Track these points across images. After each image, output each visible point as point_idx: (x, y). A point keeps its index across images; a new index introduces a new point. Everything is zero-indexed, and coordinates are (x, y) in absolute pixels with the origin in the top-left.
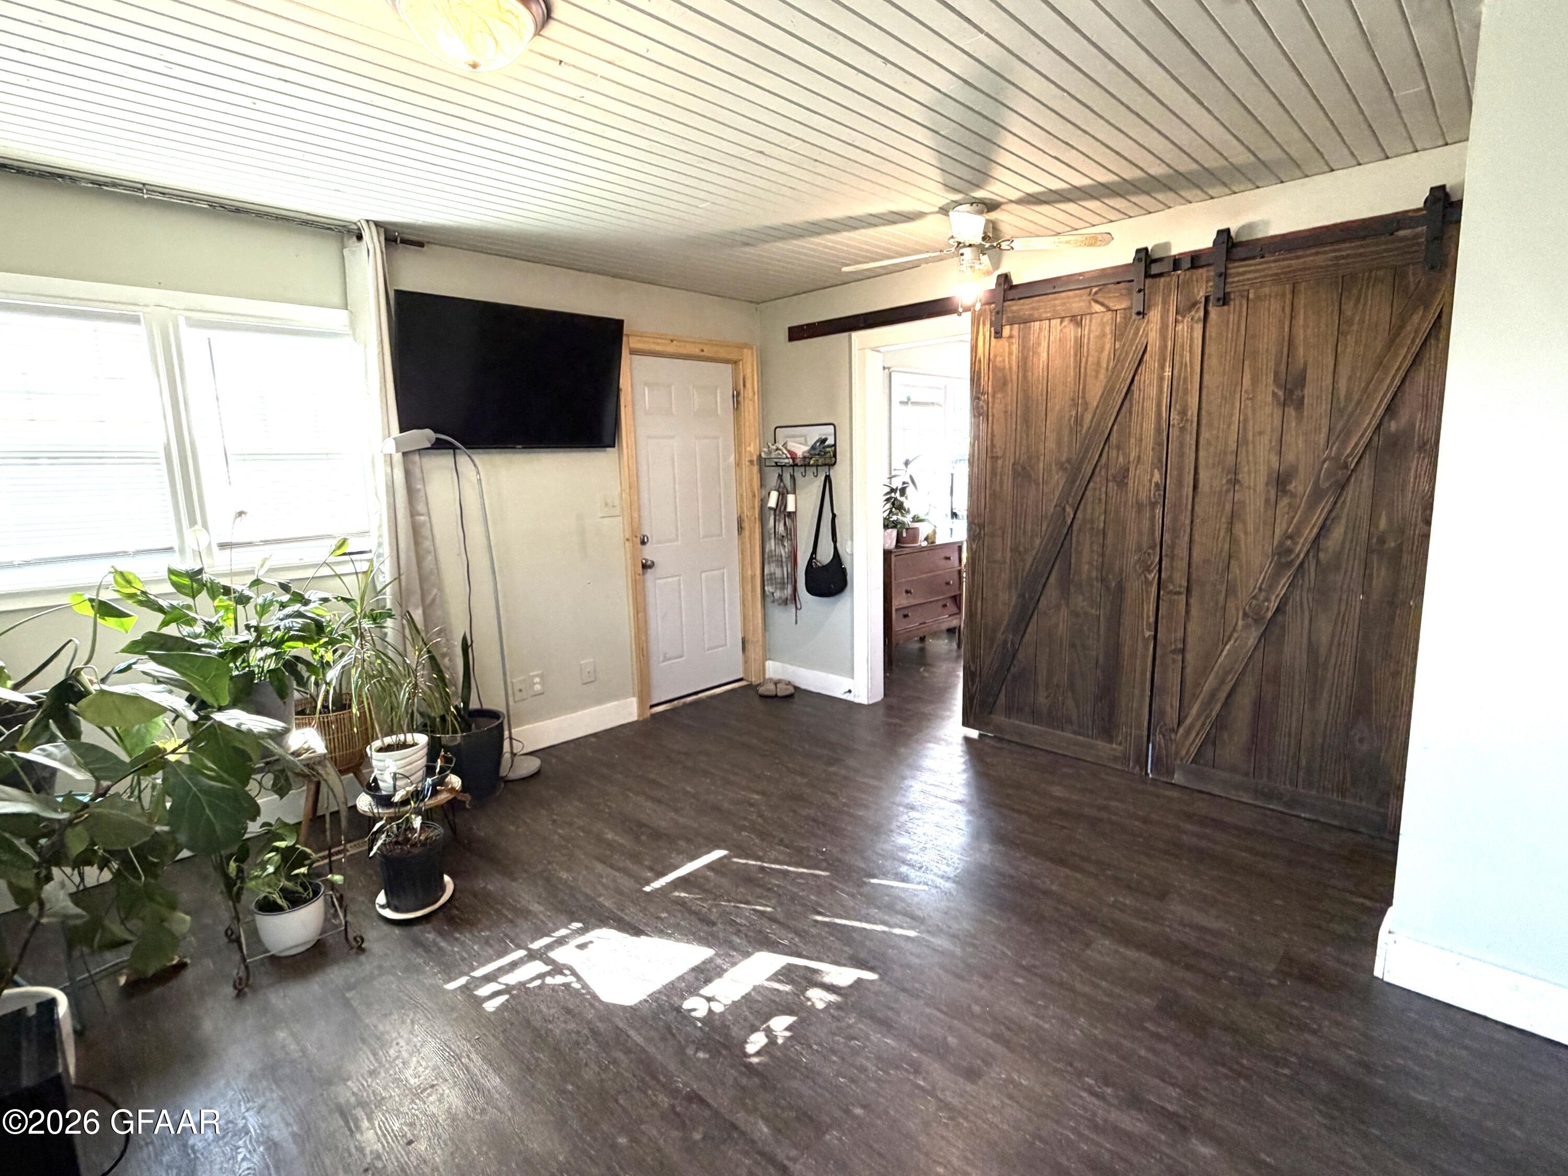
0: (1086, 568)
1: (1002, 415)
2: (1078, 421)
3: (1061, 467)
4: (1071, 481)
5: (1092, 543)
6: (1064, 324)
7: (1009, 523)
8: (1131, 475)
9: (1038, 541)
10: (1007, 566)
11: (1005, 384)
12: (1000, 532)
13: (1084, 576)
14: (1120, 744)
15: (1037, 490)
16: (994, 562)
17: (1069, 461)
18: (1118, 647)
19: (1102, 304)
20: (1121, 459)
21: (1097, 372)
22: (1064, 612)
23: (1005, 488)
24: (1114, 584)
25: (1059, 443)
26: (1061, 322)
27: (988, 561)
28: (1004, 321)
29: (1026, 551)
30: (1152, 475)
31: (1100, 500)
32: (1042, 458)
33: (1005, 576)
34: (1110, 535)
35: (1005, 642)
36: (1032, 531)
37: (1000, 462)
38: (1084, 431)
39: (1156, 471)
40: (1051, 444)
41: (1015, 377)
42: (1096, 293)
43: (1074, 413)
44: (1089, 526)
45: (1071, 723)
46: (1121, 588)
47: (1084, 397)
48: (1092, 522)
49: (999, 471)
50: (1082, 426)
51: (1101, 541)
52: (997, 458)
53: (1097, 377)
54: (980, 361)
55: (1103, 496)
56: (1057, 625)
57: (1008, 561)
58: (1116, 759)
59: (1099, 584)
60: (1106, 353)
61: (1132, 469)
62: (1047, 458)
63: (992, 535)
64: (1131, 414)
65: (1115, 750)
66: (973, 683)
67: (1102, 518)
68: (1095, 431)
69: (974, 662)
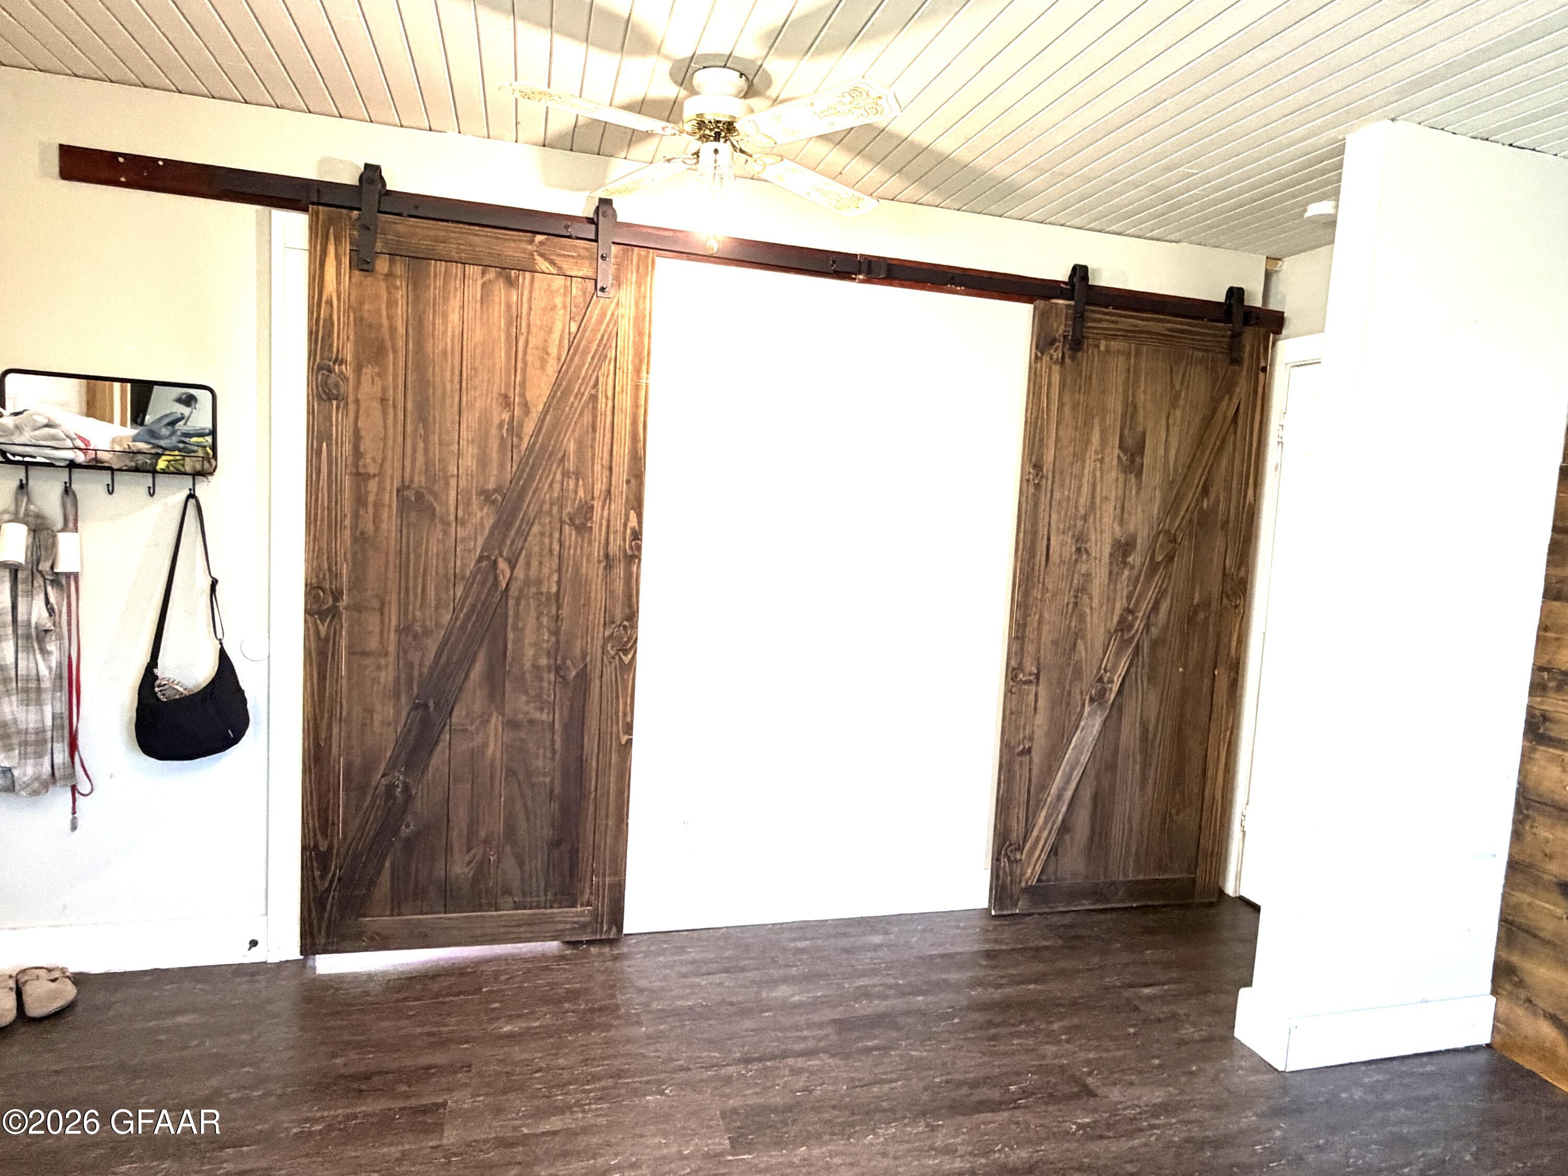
0: (530, 653)
1: (376, 404)
2: (514, 429)
3: (486, 496)
4: (503, 524)
5: (539, 615)
6: (487, 277)
7: (392, 586)
8: (596, 517)
9: (446, 617)
10: (391, 659)
11: (380, 351)
12: (375, 603)
13: (528, 665)
14: (589, 904)
15: (445, 532)
16: (366, 654)
17: (498, 490)
18: (581, 761)
19: (552, 263)
20: (581, 493)
21: (544, 362)
22: (495, 721)
23: (384, 526)
24: (573, 674)
25: (483, 460)
26: (483, 273)
27: (351, 653)
28: (379, 246)
29: (427, 632)
30: (627, 519)
31: (551, 551)
32: (453, 482)
33: (387, 677)
34: (567, 600)
35: (391, 788)
36: (439, 600)
37: (373, 485)
38: (524, 446)
39: (632, 512)
40: (469, 462)
41: (401, 343)
42: (541, 243)
43: (506, 416)
44: (533, 590)
45: (508, 892)
46: (583, 675)
47: (523, 395)
48: (539, 582)
49: (371, 498)
50: (521, 439)
51: (554, 611)
52: (367, 477)
53: (543, 368)
54: (330, 303)
55: (556, 547)
56: (485, 745)
57: (392, 649)
58: (583, 926)
59: (552, 676)
60: (556, 336)
61: (597, 505)
62: (463, 483)
63: (358, 608)
64: (594, 430)
65: (582, 914)
66: (324, 870)
67: (555, 577)
68: (544, 447)
69: (324, 834)
